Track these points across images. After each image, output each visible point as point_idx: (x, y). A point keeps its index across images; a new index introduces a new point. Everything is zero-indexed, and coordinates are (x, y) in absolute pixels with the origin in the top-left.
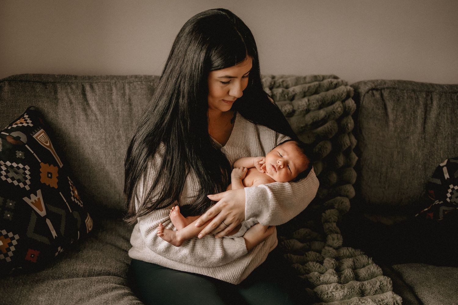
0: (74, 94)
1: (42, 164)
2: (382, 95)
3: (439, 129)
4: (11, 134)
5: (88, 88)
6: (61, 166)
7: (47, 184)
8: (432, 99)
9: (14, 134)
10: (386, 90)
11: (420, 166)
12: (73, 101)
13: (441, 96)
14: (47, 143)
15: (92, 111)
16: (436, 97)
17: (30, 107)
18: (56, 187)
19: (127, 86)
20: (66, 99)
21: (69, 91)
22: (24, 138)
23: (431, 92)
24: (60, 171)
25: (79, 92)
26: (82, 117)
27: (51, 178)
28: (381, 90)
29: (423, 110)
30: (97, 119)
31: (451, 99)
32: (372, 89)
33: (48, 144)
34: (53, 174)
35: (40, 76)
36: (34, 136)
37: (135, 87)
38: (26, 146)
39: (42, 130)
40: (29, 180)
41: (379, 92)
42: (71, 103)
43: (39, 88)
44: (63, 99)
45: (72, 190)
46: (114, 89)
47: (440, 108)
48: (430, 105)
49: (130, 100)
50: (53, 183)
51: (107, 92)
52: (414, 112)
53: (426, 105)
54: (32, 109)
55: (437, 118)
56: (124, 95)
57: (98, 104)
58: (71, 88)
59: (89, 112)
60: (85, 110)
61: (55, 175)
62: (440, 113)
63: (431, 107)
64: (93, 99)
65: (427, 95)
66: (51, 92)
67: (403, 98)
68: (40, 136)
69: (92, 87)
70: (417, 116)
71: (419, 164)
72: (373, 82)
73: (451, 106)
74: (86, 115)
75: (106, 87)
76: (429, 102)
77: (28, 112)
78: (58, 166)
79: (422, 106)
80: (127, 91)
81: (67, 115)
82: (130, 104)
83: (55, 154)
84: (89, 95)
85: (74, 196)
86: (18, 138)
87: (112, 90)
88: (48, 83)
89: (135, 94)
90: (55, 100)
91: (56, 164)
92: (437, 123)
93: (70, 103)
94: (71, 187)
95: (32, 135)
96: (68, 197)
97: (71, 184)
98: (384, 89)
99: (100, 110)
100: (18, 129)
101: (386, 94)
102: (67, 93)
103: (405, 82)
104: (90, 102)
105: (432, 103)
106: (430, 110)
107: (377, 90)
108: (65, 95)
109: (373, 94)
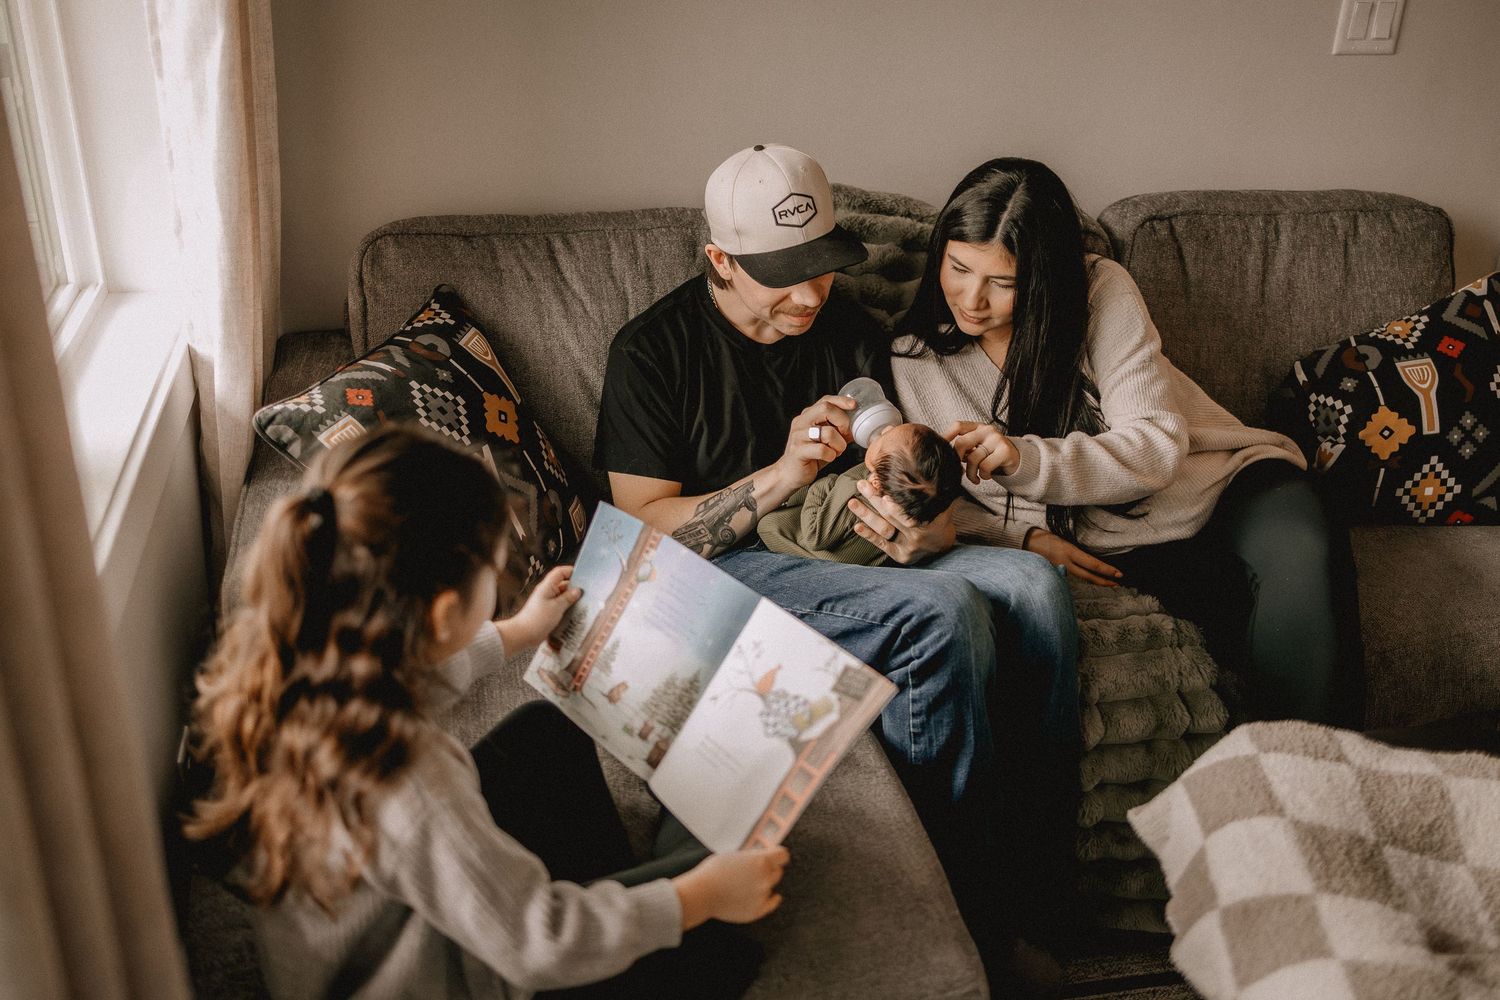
0: (534, 258)
1: (486, 395)
2: (1172, 229)
3: (1294, 292)
4: (416, 340)
5: (558, 245)
6: (519, 401)
7: (500, 435)
8: (1277, 232)
9: (425, 339)
10: (1179, 217)
11: (1257, 375)
12: (534, 274)
13: (1296, 220)
14: (486, 354)
15: (574, 293)
16: (1285, 225)
17: (440, 286)
18: (516, 440)
19: (639, 239)
20: (517, 271)
21: (522, 251)
22: (443, 348)
23: (1275, 215)
24: (518, 409)
25: (541, 253)
26: (556, 307)
27: (505, 421)
28: (1169, 218)
29: (1260, 255)
30: (585, 311)
31: (1318, 225)
32: (1152, 219)
33: (489, 358)
34: (508, 414)
35: (450, 219)
36: (461, 343)
37: (656, 239)
38: (451, 360)
39: (473, 330)
40: (467, 425)
41: (1166, 222)
42: (530, 279)
43: (458, 247)
44: (511, 271)
45: (544, 447)
46: (614, 245)
47: (1294, 247)
48: (1274, 244)
49: (648, 267)
50: (510, 432)
51: (599, 252)
52: (1241, 261)
53: (1265, 243)
54: (444, 289)
55: (1288, 270)
56: (635, 258)
57: (584, 279)
58: (525, 246)
59: (569, 298)
60: (559, 292)
61: (513, 417)
62: (1294, 260)
63: (1275, 248)
64: (574, 270)
65: (1267, 222)
66: (484, 256)
67: (1217, 233)
68: (473, 342)
69: (567, 243)
70: (1247, 270)
71: (1255, 371)
72: (1151, 199)
73: (1317, 242)
74: (564, 302)
75: (597, 242)
76: (1272, 236)
77: (438, 295)
78: (515, 402)
79: (1257, 247)
80: (641, 249)
81: (525, 305)
82: (650, 278)
83: (504, 377)
84: (563, 259)
85: (548, 461)
86: (432, 348)
87: (609, 248)
88: (475, 236)
89: (658, 254)
90: (496, 275)
91: (510, 397)
92: (1290, 280)
93: (528, 279)
94: (541, 442)
95: (456, 340)
96: (539, 460)
97: (540, 436)
98: (1176, 216)
99: (590, 291)
100: (426, 330)
101: (1180, 226)
102: (518, 258)
103: (1220, 195)
104: (567, 275)
105: (1278, 238)
106: (1275, 255)
107: (1161, 219)
108: (514, 261)
109: (1153, 228)
